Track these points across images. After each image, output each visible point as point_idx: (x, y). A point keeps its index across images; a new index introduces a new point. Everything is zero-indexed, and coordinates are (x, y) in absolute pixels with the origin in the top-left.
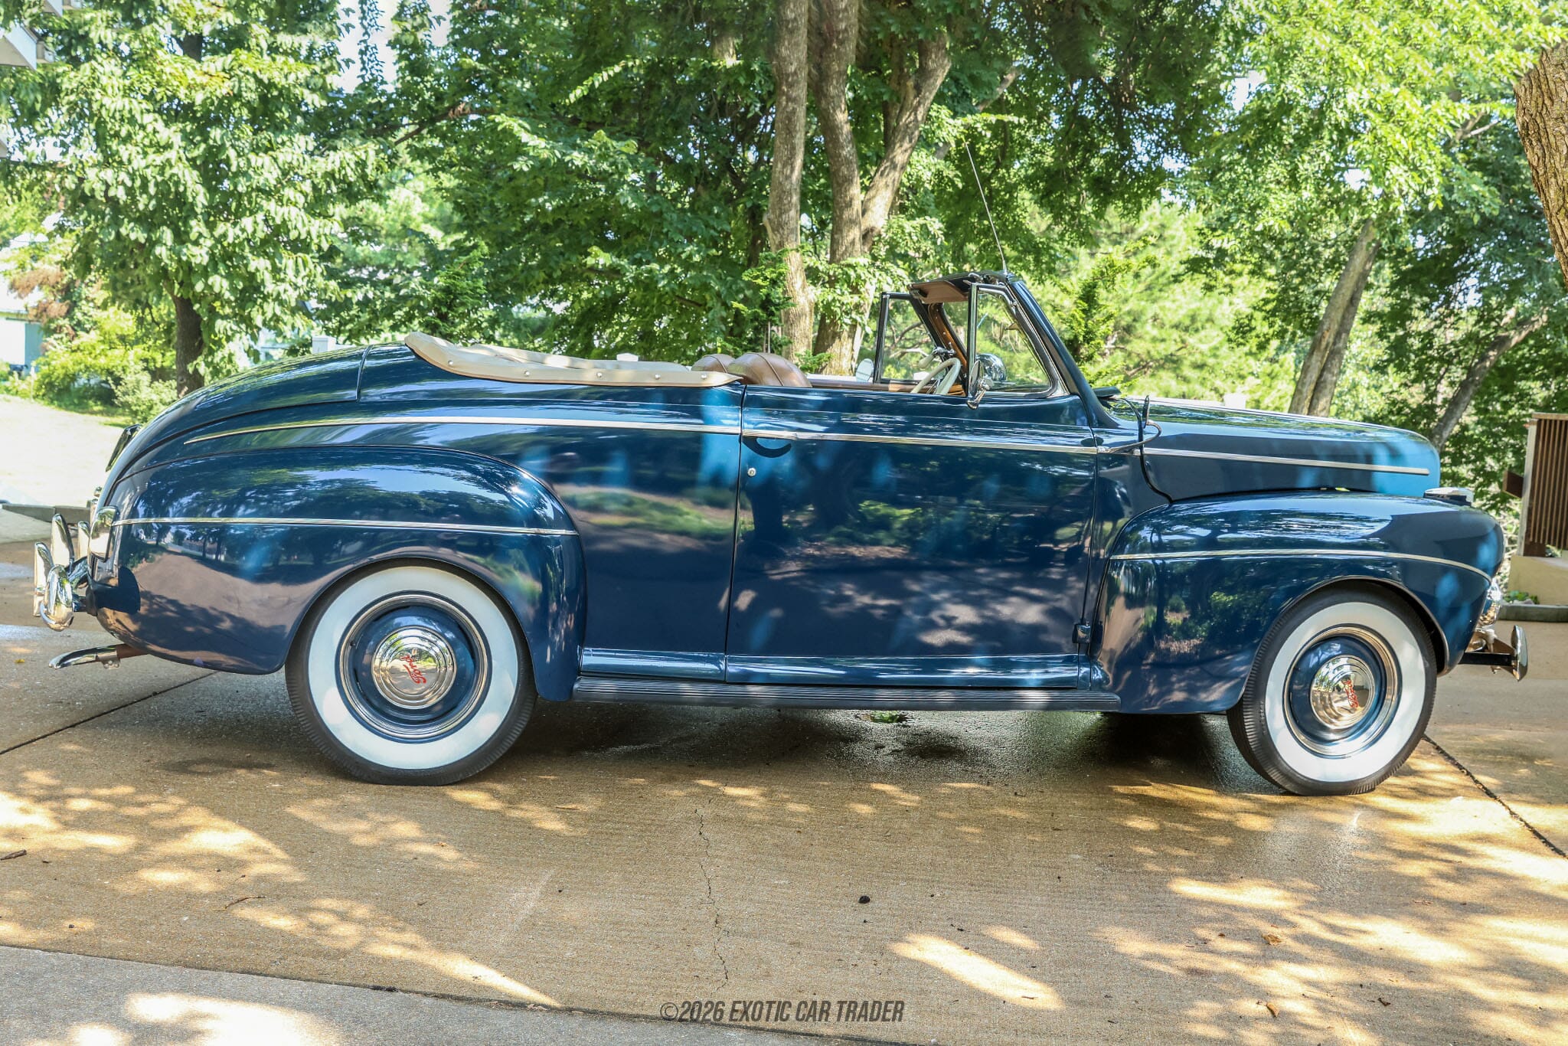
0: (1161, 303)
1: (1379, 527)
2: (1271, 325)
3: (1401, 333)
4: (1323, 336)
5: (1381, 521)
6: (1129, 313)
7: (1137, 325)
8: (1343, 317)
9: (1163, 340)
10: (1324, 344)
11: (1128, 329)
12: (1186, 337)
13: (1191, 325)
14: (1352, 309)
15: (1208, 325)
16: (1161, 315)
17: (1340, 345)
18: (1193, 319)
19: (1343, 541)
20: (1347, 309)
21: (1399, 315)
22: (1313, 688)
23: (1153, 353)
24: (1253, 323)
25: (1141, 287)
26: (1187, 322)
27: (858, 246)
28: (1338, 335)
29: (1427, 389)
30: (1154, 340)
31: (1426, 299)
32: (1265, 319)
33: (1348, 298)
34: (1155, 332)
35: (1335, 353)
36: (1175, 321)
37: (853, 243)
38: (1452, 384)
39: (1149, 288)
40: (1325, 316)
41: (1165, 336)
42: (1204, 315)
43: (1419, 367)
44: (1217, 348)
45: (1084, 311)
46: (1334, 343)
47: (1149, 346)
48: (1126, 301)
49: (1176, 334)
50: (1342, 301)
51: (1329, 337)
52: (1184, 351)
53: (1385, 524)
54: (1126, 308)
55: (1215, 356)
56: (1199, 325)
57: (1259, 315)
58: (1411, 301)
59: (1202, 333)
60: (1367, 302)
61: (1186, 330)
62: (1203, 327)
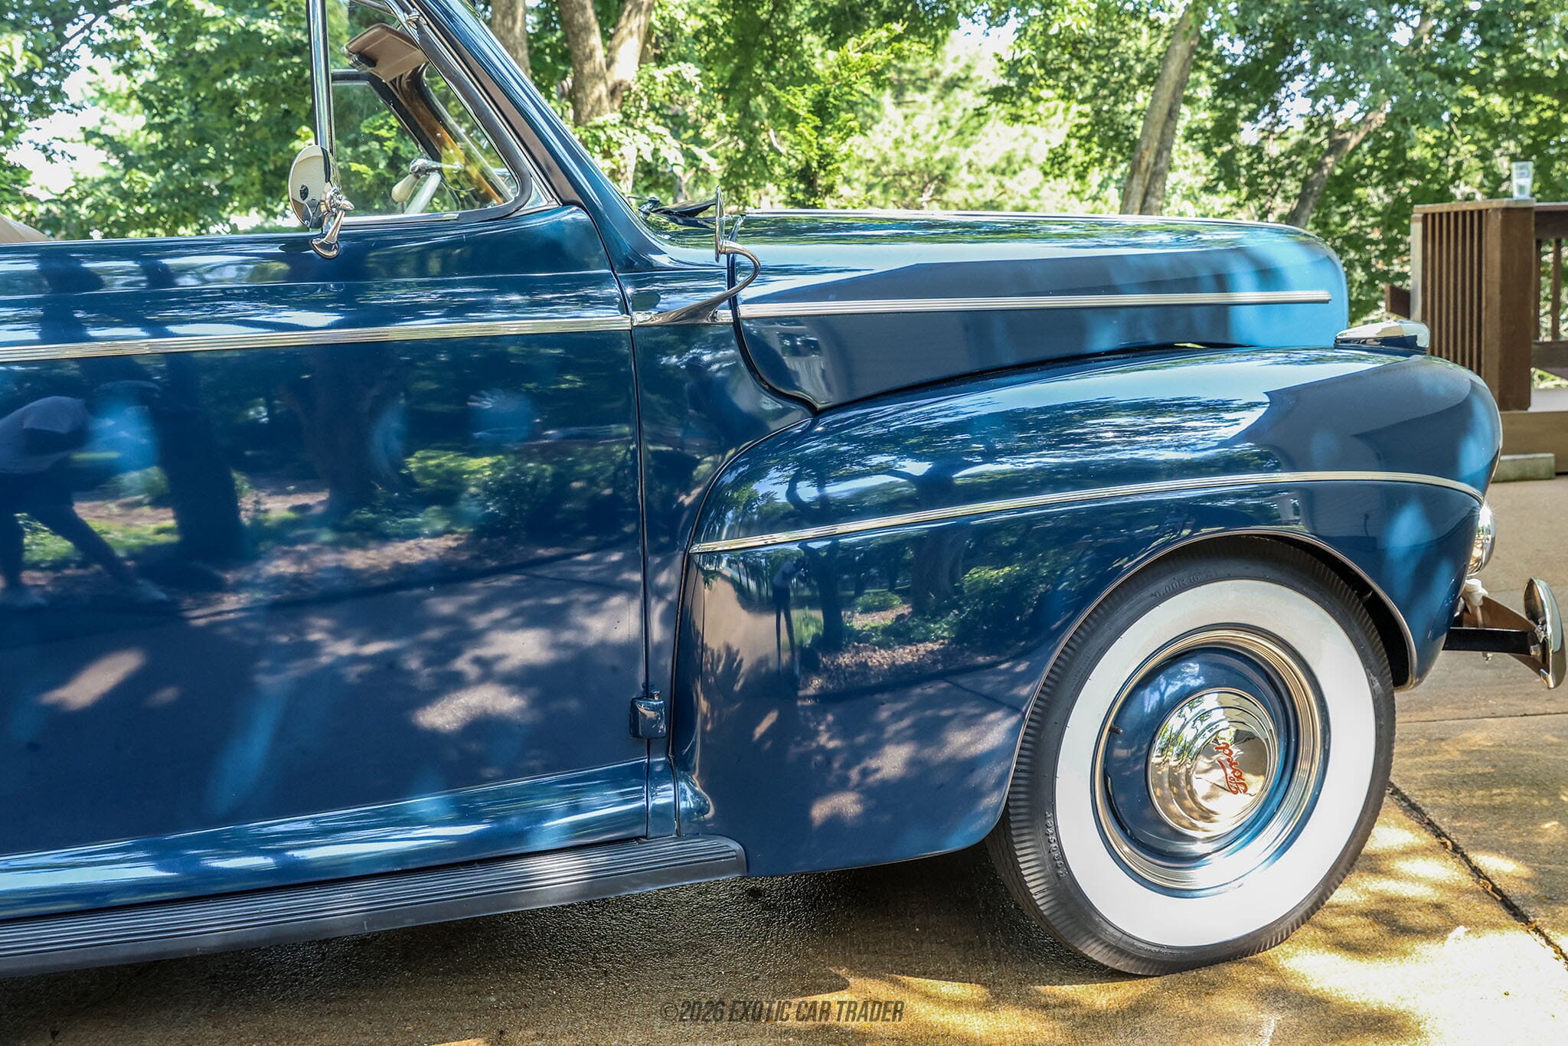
0: (973, 148)
1: (1249, 418)
2: (1088, 151)
3: (1227, 147)
4: (1142, 157)
5: (1250, 406)
6: (941, 161)
7: (951, 172)
8: (1163, 133)
9: (980, 186)
10: (1144, 165)
11: (943, 179)
12: (1006, 180)
13: (1007, 168)
14: (1171, 124)
15: (1025, 166)
16: (975, 160)
17: (1162, 165)
18: (1009, 161)
19: (1185, 455)
20: (1166, 124)
21: (1225, 128)
22: (1155, 759)
23: (971, 200)
24: (1069, 152)
25: (952, 133)
26: (1004, 165)
27: (606, 103)
28: (1159, 154)
29: (1262, 206)
30: (971, 187)
31: (1253, 106)
32: (1080, 146)
33: (1165, 111)
34: (971, 179)
35: (1157, 175)
36: (991, 165)
37: (599, 100)
38: (1286, 199)
39: (960, 132)
40: (1142, 134)
41: (981, 182)
42: (1020, 155)
43: (1251, 182)
44: (1037, 190)
45: (816, 128)
46: (1156, 164)
47: (967, 194)
48: (937, 148)
49: (993, 180)
50: (1160, 115)
51: (1149, 157)
52: (1004, 196)
53: (1259, 412)
54: (937, 156)
55: (1036, 197)
56: (1016, 166)
57: (1074, 142)
58: (1236, 111)
59: (1020, 174)
60: (1187, 117)
61: (1003, 173)
62: (1021, 169)
